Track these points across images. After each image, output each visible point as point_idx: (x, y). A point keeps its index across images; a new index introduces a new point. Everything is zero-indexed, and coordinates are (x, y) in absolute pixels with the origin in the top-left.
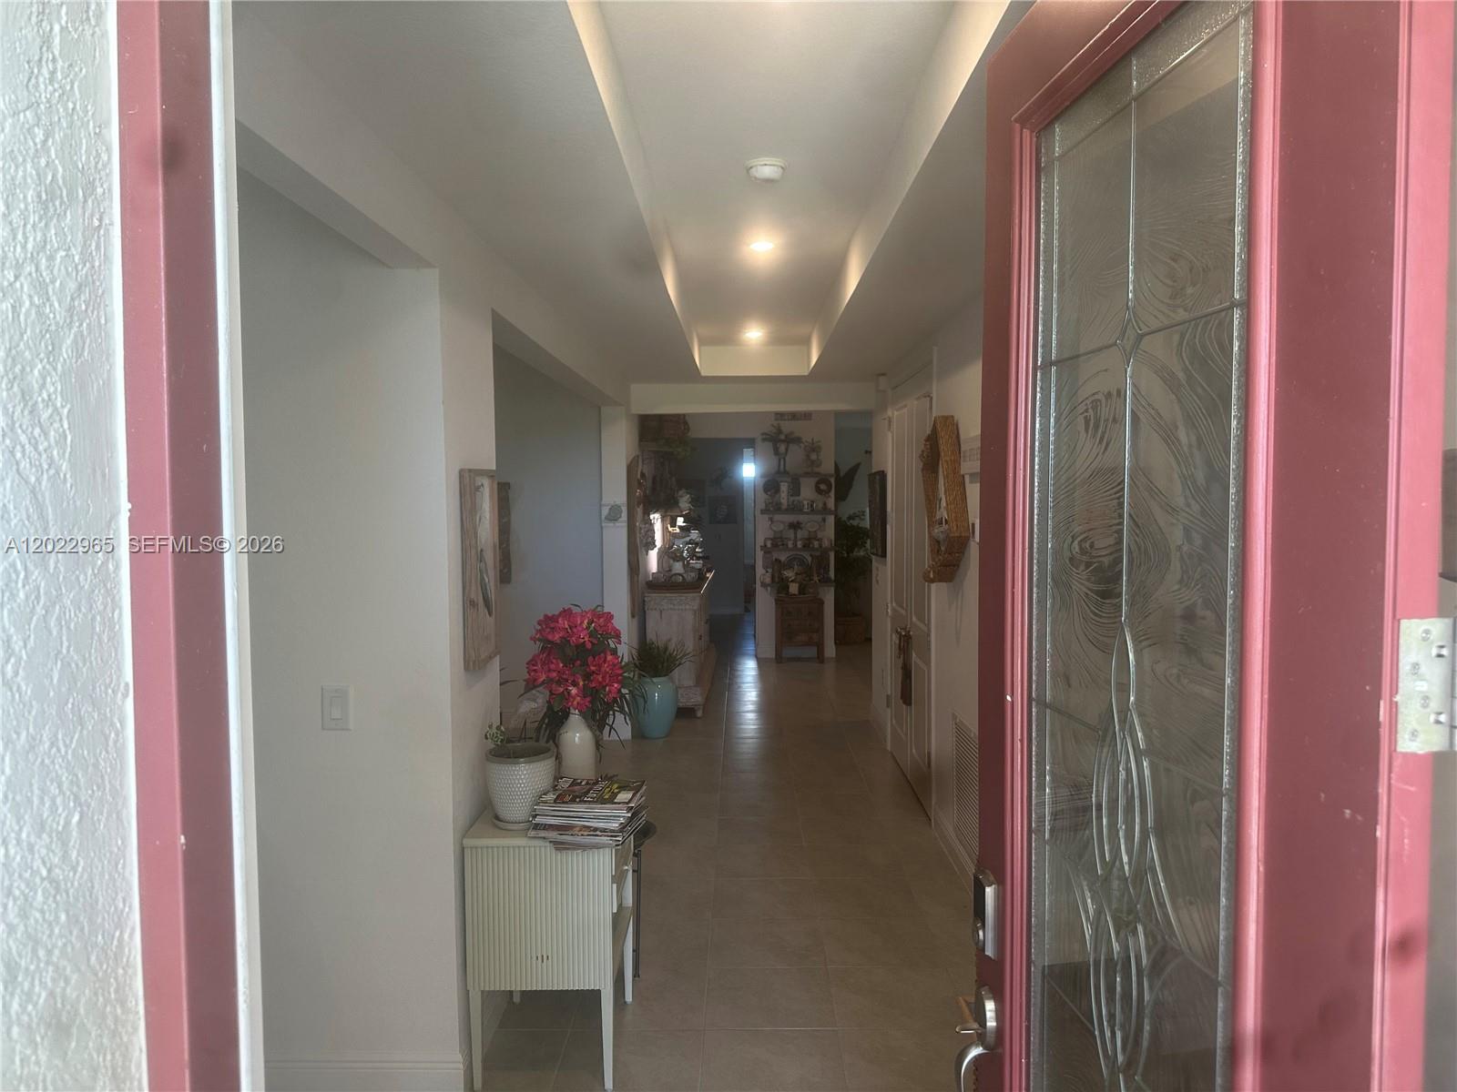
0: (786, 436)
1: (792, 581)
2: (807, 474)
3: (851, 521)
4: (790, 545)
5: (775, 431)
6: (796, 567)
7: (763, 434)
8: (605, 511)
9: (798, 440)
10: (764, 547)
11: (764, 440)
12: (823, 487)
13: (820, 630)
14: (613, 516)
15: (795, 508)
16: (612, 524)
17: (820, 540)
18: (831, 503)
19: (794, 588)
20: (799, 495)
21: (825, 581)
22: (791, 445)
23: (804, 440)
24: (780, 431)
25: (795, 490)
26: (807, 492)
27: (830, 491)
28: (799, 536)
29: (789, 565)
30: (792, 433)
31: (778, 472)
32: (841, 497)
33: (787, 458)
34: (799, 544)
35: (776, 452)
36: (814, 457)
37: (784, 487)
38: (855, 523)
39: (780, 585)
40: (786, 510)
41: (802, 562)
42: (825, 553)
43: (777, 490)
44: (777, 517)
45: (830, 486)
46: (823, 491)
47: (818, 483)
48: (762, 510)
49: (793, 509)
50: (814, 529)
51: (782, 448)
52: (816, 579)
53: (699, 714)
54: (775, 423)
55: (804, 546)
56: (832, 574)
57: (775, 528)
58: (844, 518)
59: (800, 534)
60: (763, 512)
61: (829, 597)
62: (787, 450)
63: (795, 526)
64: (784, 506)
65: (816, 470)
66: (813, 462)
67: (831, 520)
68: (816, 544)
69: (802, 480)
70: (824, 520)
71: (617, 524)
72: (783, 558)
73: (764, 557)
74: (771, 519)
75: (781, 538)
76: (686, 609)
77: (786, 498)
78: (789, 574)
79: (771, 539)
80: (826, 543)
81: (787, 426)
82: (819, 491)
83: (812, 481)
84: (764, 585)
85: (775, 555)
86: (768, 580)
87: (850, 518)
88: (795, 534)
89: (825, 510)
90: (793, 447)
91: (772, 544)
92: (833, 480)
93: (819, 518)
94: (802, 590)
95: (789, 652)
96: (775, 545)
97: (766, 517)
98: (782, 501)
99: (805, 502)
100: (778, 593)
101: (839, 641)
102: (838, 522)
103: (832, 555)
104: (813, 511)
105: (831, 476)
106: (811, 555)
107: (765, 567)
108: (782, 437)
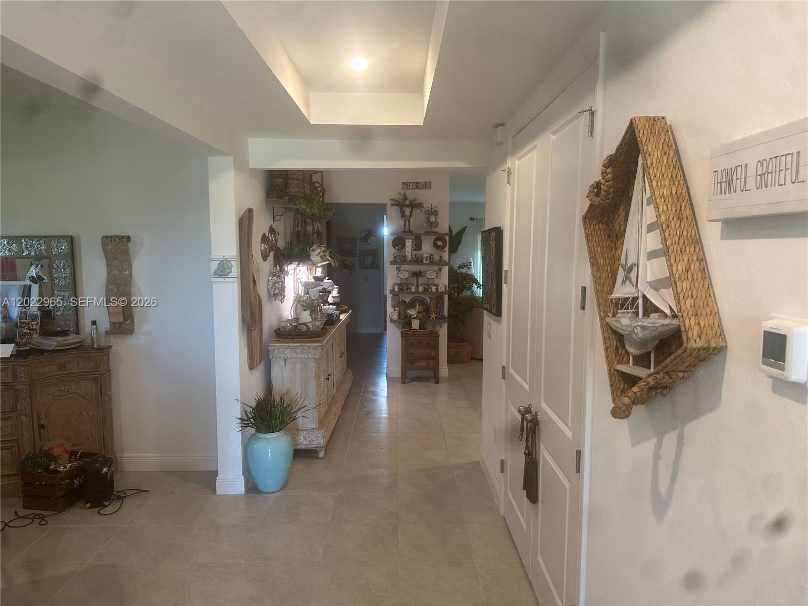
0: (411, 202)
1: (414, 318)
2: (427, 233)
3: (461, 269)
4: (413, 289)
5: (402, 198)
6: (417, 307)
7: (392, 200)
8: (214, 266)
9: (420, 206)
10: (392, 291)
11: (392, 205)
12: (440, 243)
13: (436, 358)
14: (223, 271)
15: (417, 260)
16: (222, 280)
17: (437, 286)
18: (446, 256)
19: (415, 324)
20: (421, 250)
21: (440, 318)
22: (414, 209)
23: (424, 205)
24: (405, 198)
25: (418, 246)
26: (427, 248)
27: (445, 247)
28: (420, 283)
29: (412, 305)
30: (415, 200)
31: (404, 231)
32: (453, 250)
33: (412, 220)
34: (421, 289)
35: (403, 214)
36: (432, 219)
37: (409, 244)
38: (464, 271)
39: (404, 321)
40: (411, 261)
41: (422, 302)
42: (440, 296)
43: (404, 246)
44: (403, 267)
45: (445, 242)
46: (440, 246)
47: (436, 240)
48: (390, 261)
49: (416, 261)
50: (433, 277)
51: (407, 211)
52: (433, 316)
53: (321, 454)
54: (402, 192)
55: (424, 290)
56: (446, 313)
57: (401, 276)
58: (456, 267)
59: (421, 280)
60: (392, 263)
61: (443, 332)
62: (411, 213)
63: (417, 274)
64: (409, 259)
65: (434, 230)
66: (432, 223)
67: (446, 269)
68: (434, 289)
69: (423, 238)
70: (440, 270)
71: (227, 279)
72: (407, 300)
73: (393, 299)
74: (398, 269)
75: (406, 284)
76: (308, 358)
77: (410, 252)
78: (412, 312)
79: (399, 285)
80: (442, 289)
81: (411, 194)
82: (436, 247)
83: (432, 238)
84: (392, 321)
85: (402, 298)
86: (395, 317)
87: (461, 267)
88: (418, 280)
89: (441, 262)
90: (416, 211)
91: (399, 288)
92: (447, 238)
93: (436, 268)
94: (422, 326)
95: (411, 373)
96: (401, 290)
97: (395, 266)
98: (407, 254)
99: (425, 255)
100: (404, 327)
101: (451, 361)
102: (451, 270)
103: (446, 298)
104: (432, 262)
105: (446, 234)
106: (430, 297)
107: (394, 306)
108: (407, 202)
